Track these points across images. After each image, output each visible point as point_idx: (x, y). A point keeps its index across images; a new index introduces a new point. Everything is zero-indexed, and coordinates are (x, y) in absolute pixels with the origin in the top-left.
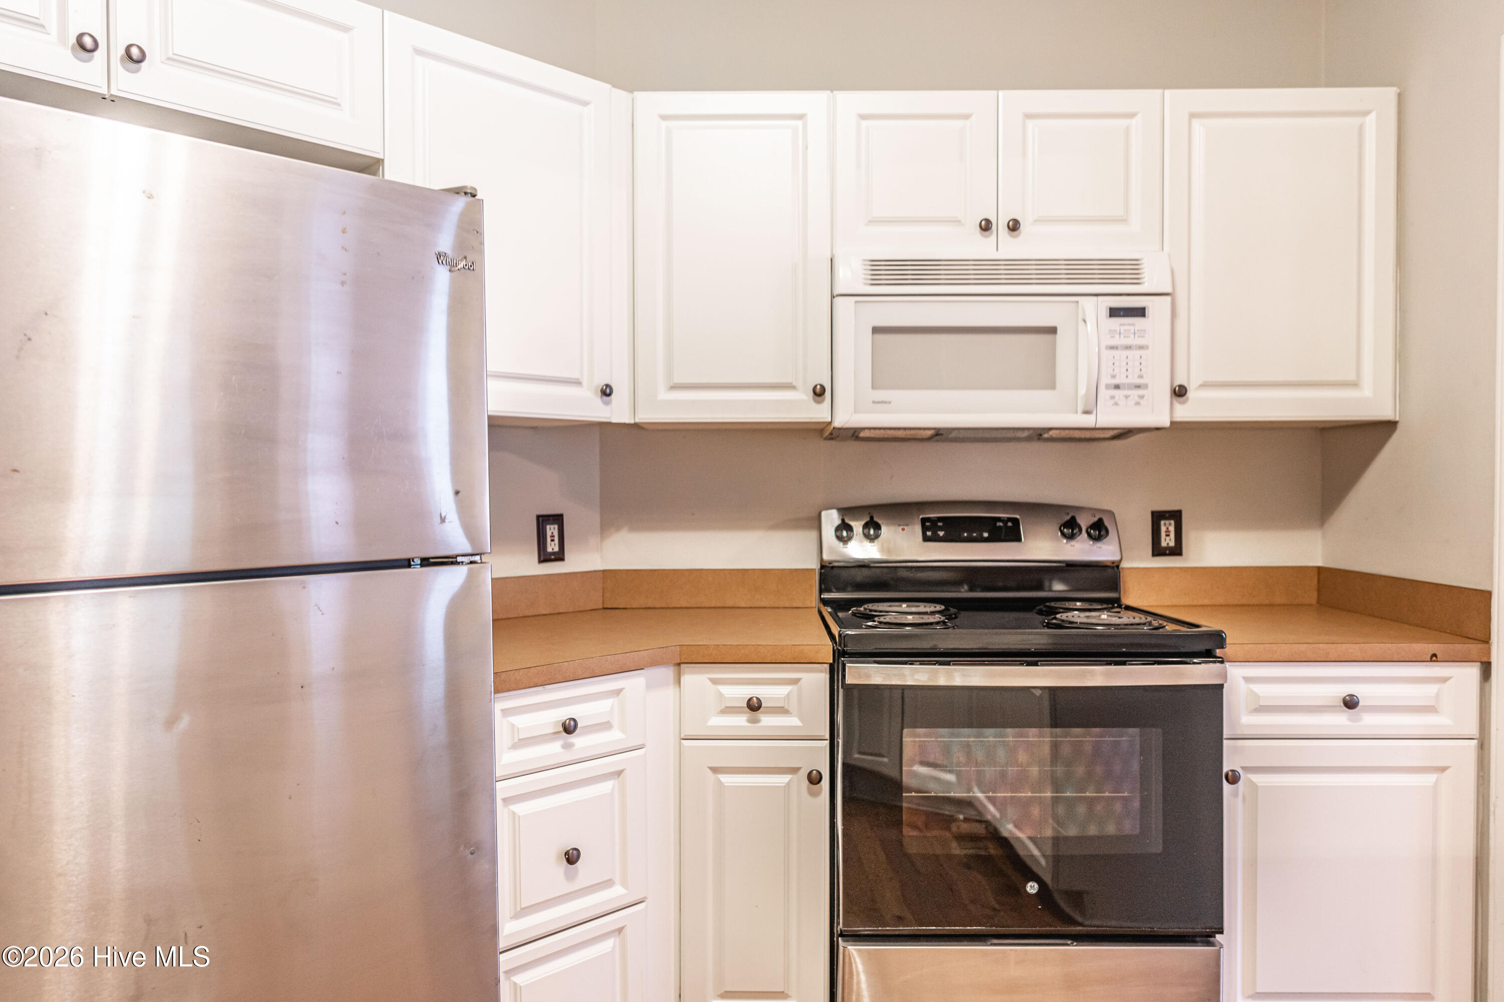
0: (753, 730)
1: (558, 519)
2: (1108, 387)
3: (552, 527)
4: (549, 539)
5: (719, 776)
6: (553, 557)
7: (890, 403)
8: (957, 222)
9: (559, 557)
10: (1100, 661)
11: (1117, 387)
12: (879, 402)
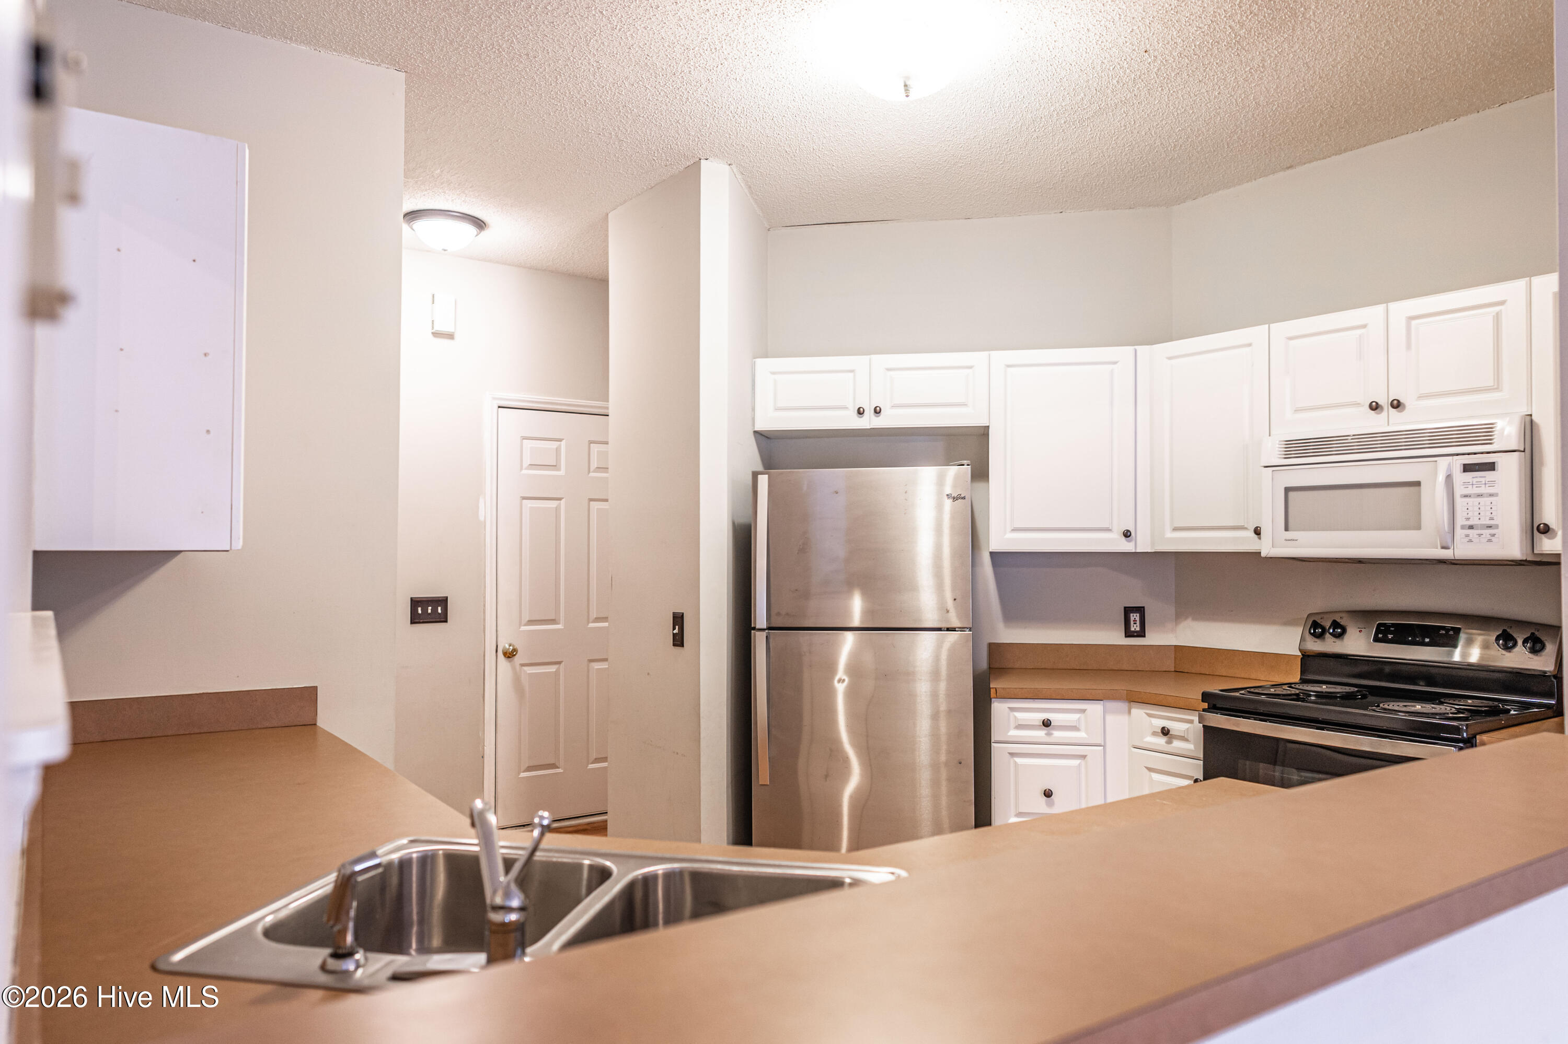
0: (1168, 748)
1: (1141, 610)
2: (1463, 527)
3: (1135, 615)
4: (1132, 623)
5: (1152, 773)
6: (1136, 634)
7: (1297, 540)
8: (1357, 404)
9: (1141, 634)
10: (1366, 733)
11: (1471, 527)
12: (1289, 540)
